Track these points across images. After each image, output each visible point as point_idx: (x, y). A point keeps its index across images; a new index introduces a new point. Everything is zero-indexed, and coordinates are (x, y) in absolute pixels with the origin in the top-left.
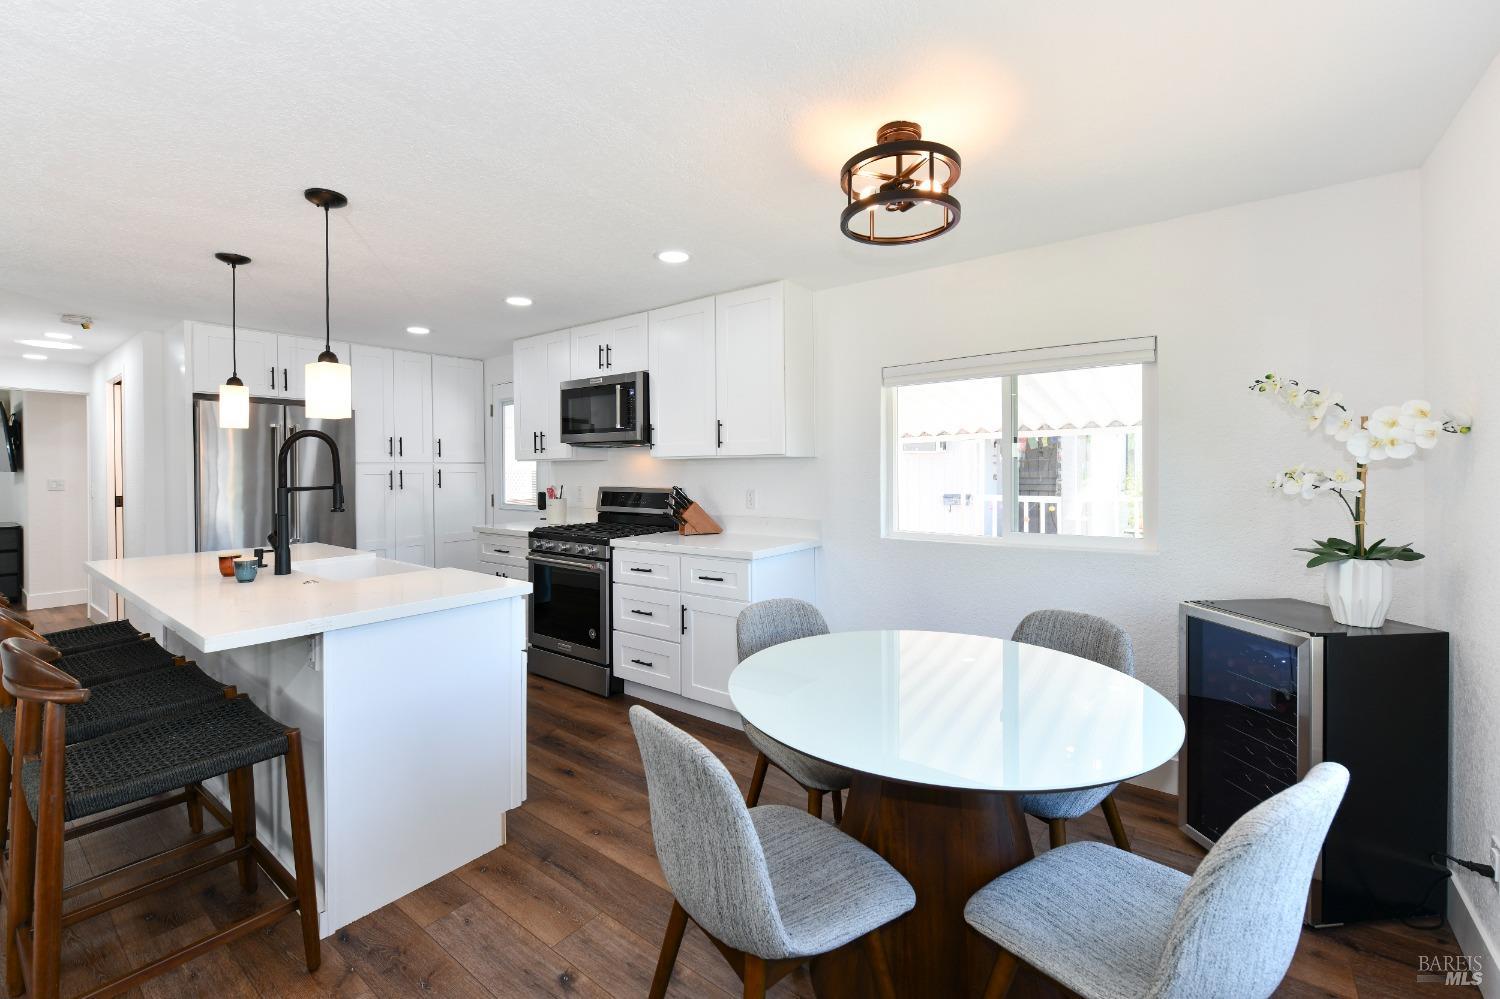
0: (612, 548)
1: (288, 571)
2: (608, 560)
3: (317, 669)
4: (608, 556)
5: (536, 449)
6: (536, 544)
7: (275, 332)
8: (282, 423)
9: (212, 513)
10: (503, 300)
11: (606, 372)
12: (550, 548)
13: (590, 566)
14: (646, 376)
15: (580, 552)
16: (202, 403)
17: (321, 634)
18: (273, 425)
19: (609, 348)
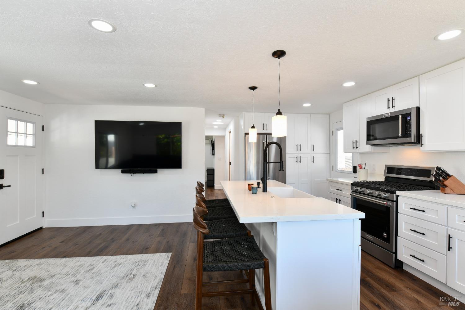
0: (398, 196)
1: (266, 192)
2: (395, 201)
3: (274, 235)
4: (395, 199)
5: (353, 148)
6: (355, 188)
7: (264, 112)
8: (266, 141)
9: (249, 168)
10: (342, 85)
11: (391, 110)
12: (361, 191)
13: (385, 203)
14: (418, 109)
15: (379, 195)
16: (247, 135)
17: (276, 223)
18: (263, 142)
19: (393, 98)
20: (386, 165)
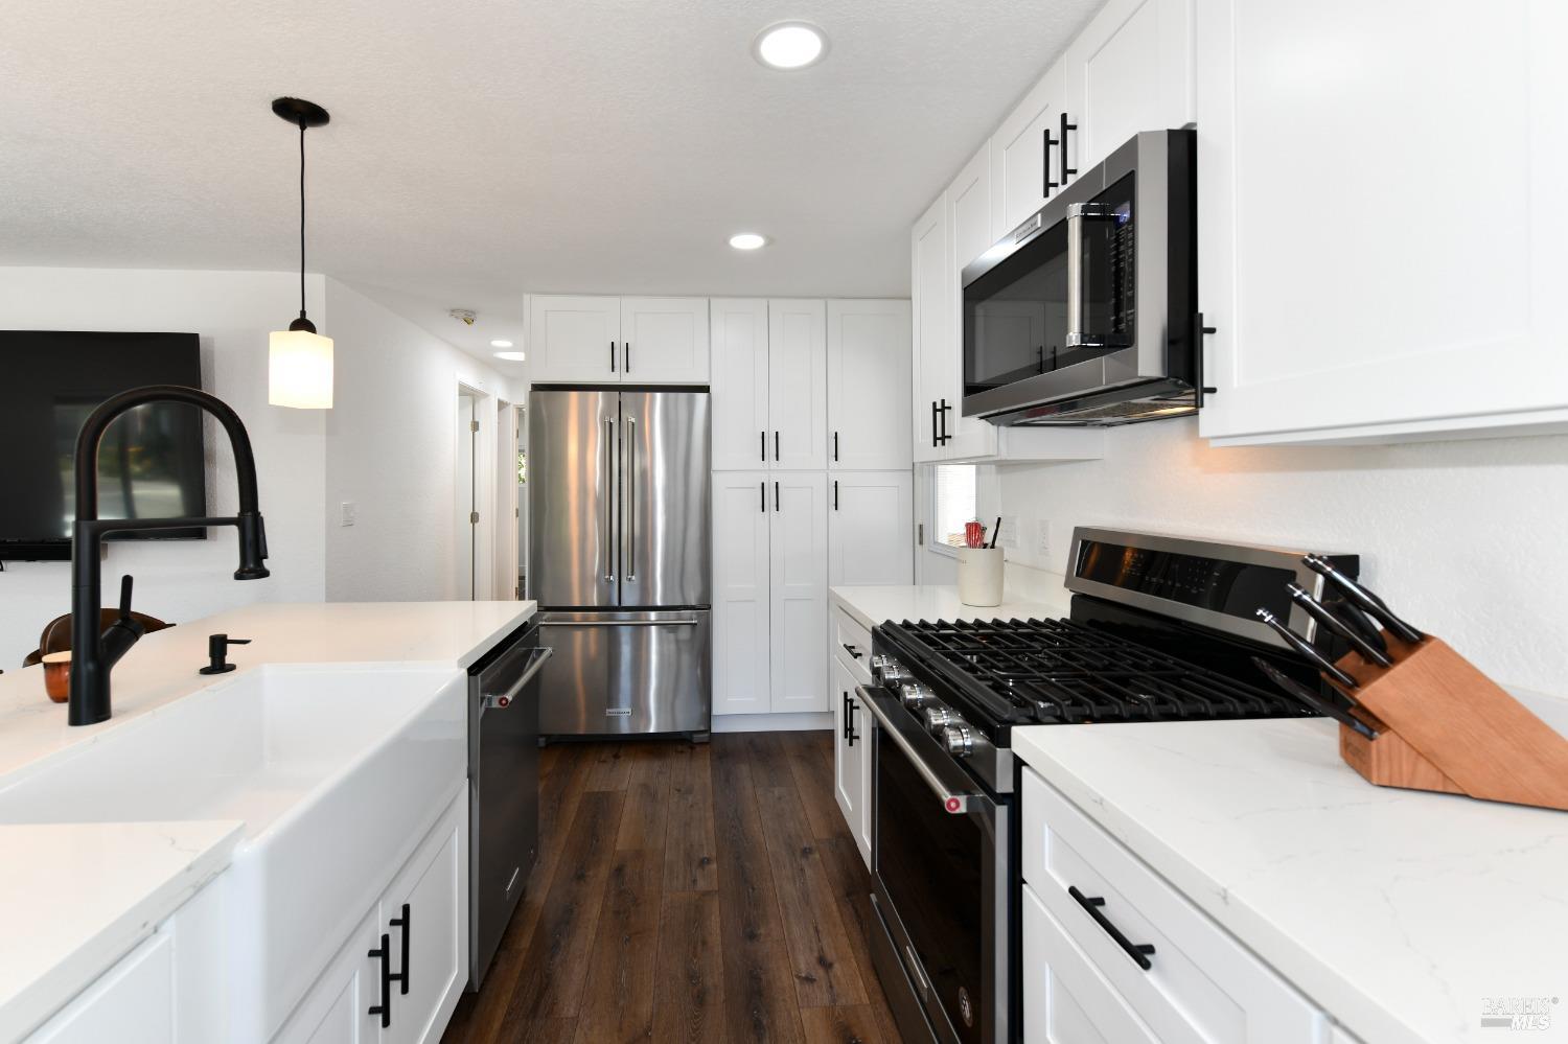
2: (1002, 799)
4: (1006, 787)
5: (936, 439)
7: (619, 294)
8: (617, 416)
14: (1183, 146)
18: (611, 419)
19: (1069, 123)
20: (1078, 531)
